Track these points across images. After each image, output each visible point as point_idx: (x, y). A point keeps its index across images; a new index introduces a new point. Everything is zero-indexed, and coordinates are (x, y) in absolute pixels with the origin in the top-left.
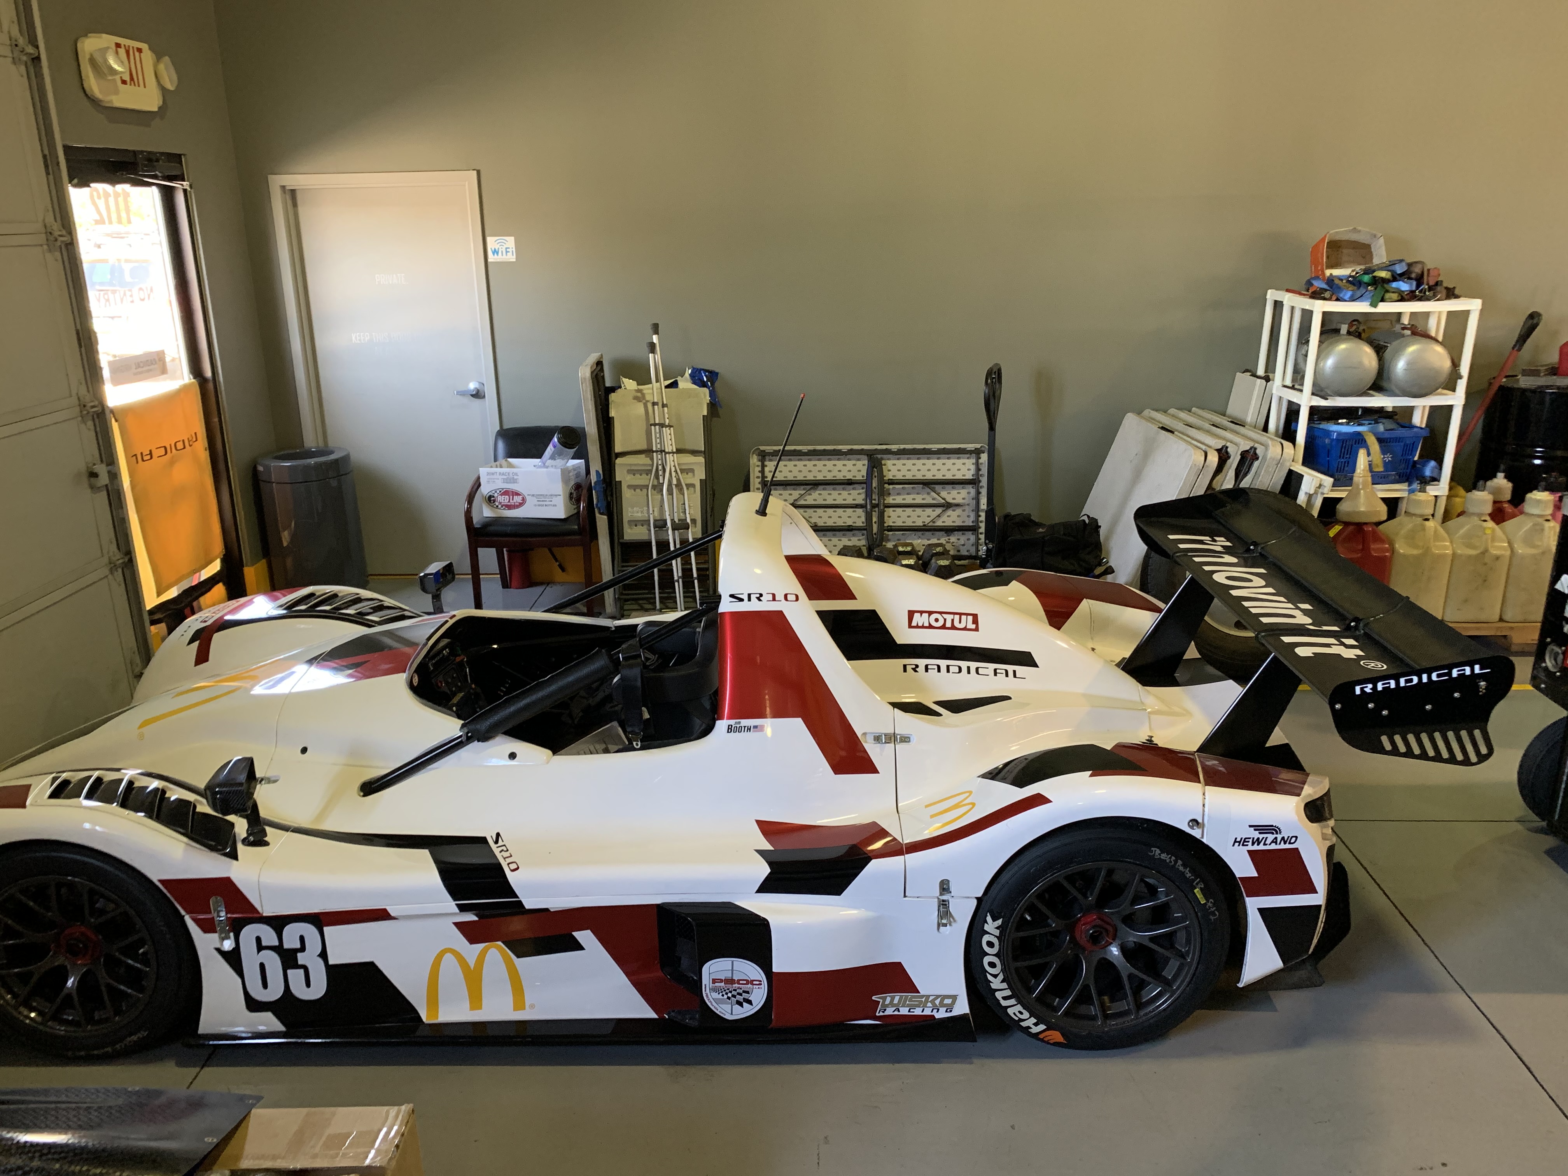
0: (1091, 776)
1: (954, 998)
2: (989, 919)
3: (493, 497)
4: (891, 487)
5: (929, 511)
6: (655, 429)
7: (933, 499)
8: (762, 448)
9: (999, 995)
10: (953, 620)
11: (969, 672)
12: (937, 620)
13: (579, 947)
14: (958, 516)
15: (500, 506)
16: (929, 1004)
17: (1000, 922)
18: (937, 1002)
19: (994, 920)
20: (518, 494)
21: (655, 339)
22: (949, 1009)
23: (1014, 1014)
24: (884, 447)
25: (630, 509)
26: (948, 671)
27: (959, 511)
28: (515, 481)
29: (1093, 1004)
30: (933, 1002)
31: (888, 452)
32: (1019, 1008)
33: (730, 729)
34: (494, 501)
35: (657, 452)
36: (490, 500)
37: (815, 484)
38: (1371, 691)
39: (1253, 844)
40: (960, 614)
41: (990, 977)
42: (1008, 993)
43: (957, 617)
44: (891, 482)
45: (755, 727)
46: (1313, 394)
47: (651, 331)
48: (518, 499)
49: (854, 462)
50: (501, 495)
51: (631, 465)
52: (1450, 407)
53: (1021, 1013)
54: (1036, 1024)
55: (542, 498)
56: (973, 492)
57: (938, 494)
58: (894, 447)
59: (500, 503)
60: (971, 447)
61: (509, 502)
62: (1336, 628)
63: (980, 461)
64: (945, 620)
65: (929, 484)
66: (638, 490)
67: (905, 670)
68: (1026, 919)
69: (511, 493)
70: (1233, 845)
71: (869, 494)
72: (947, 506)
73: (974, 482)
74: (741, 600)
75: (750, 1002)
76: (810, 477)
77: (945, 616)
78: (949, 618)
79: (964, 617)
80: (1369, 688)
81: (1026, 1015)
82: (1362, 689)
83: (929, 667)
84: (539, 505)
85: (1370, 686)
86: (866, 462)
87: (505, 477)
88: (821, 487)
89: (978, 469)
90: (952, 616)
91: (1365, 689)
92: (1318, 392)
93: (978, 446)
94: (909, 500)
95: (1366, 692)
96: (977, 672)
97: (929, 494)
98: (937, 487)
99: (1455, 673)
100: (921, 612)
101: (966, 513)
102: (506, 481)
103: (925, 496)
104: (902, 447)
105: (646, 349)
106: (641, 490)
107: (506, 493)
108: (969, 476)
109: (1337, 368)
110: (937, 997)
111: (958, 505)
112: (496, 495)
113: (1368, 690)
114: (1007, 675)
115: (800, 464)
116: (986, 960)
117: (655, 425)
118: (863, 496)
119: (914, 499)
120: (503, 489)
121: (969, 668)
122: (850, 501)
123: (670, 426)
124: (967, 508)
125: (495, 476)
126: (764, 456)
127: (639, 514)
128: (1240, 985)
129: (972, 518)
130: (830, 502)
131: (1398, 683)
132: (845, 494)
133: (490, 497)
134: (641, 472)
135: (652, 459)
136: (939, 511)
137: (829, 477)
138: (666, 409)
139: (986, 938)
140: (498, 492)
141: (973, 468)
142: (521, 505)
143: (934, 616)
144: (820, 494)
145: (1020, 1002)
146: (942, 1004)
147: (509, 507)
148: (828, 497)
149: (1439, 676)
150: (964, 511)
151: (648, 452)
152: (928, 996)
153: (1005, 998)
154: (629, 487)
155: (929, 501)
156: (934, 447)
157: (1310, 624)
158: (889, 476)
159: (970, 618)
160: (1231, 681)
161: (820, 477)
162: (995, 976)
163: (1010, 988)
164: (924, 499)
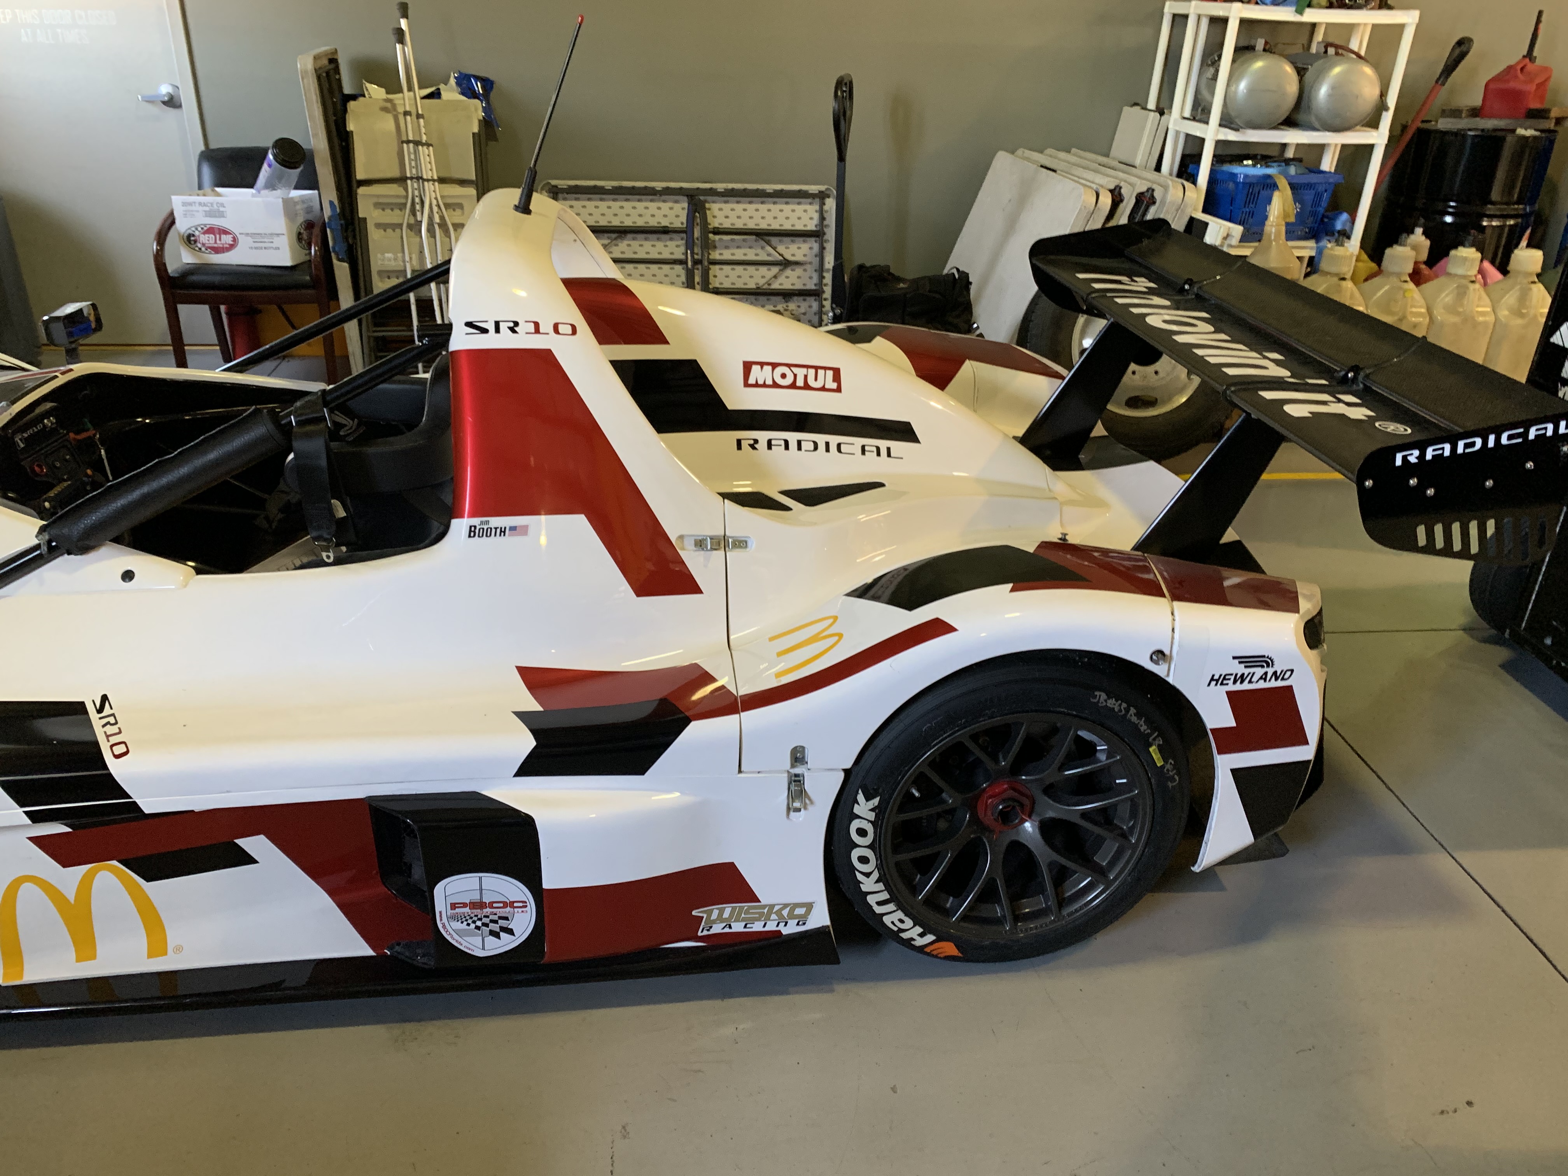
0: (1012, 590)
1: (809, 906)
2: (861, 797)
3: (194, 235)
4: (717, 237)
5: (763, 270)
6: (408, 148)
7: (769, 255)
8: (554, 182)
9: (872, 900)
10: (806, 377)
11: (828, 450)
12: (784, 376)
13: (247, 859)
14: (799, 277)
15: (203, 249)
16: (774, 916)
17: (876, 801)
18: (785, 913)
19: (868, 799)
20: (226, 232)
21: (404, 24)
22: (802, 921)
23: (893, 923)
24: (707, 186)
25: (379, 256)
26: (799, 448)
27: (799, 271)
28: (221, 215)
29: (999, 901)
30: (779, 913)
31: (712, 192)
32: (900, 914)
33: (472, 532)
34: (195, 241)
35: (411, 178)
36: (190, 240)
37: (623, 233)
38: (1416, 461)
39: (1235, 682)
40: (816, 368)
41: (860, 877)
42: (885, 896)
43: (812, 372)
44: (717, 232)
45: (513, 529)
46: (1220, 125)
47: (397, 13)
48: (227, 239)
49: (670, 204)
50: (204, 233)
51: (378, 196)
52: (1370, 148)
53: (902, 921)
54: (922, 935)
55: (260, 239)
56: (816, 247)
57: (774, 249)
58: (720, 187)
59: (204, 245)
60: (813, 189)
61: (216, 243)
62: (1324, 382)
63: (826, 208)
64: (795, 376)
65: (763, 235)
66: (389, 231)
67: (739, 447)
68: (913, 794)
69: (217, 231)
70: (1209, 685)
71: (690, 245)
72: (786, 264)
73: (817, 235)
74: (485, 331)
75: (510, 932)
76: (616, 222)
77: (795, 370)
78: (801, 372)
79: (821, 372)
80: (1413, 456)
81: (909, 923)
82: (1405, 458)
83: (773, 442)
84: (256, 248)
85: (1416, 453)
86: (686, 205)
87: (207, 209)
88: (630, 236)
89: (822, 218)
90: (804, 371)
91: (1409, 458)
92: (1226, 122)
93: (822, 188)
94: (739, 255)
95: (1409, 461)
96: (839, 450)
97: (763, 248)
98: (774, 240)
99: (1532, 434)
100: (762, 364)
101: (808, 274)
102: (209, 214)
103: (759, 251)
104: (730, 186)
105: (393, 38)
106: (394, 230)
107: (210, 230)
108: (811, 226)
109: (1251, 91)
110: (785, 906)
111: (797, 263)
112: (197, 233)
113: (1413, 459)
114: (879, 454)
115: (603, 205)
116: (855, 854)
117: (408, 142)
118: (682, 249)
119: (745, 255)
120: (205, 225)
121: (827, 444)
122: (666, 255)
123: (428, 145)
124: (808, 267)
125: (193, 208)
126: (557, 193)
127: (393, 263)
128: (1196, 869)
129: (815, 279)
130: (641, 255)
131: (1454, 449)
132: (660, 245)
133: (189, 236)
134: (392, 206)
135: (406, 190)
136: (775, 270)
137: (640, 222)
138: (421, 121)
139: (855, 825)
140: (199, 229)
141: (816, 216)
142: (232, 247)
143: (780, 370)
144: (629, 245)
145: (900, 907)
146: (791, 916)
147: (217, 250)
148: (638, 249)
149: (1510, 437)
150: (805, 270)
151: (402, 180)
152: (772, 907)
153: (879, 903)
154: (378, 226)
155: (763, 257)
156: (770, 188)
157: (1289, 377)
158: (714, 223)
159: (830, 374)
160: (1152, 464)
161: (628, 222)
162: (868, 875)
163: (888, 888)
164: (757, 255)
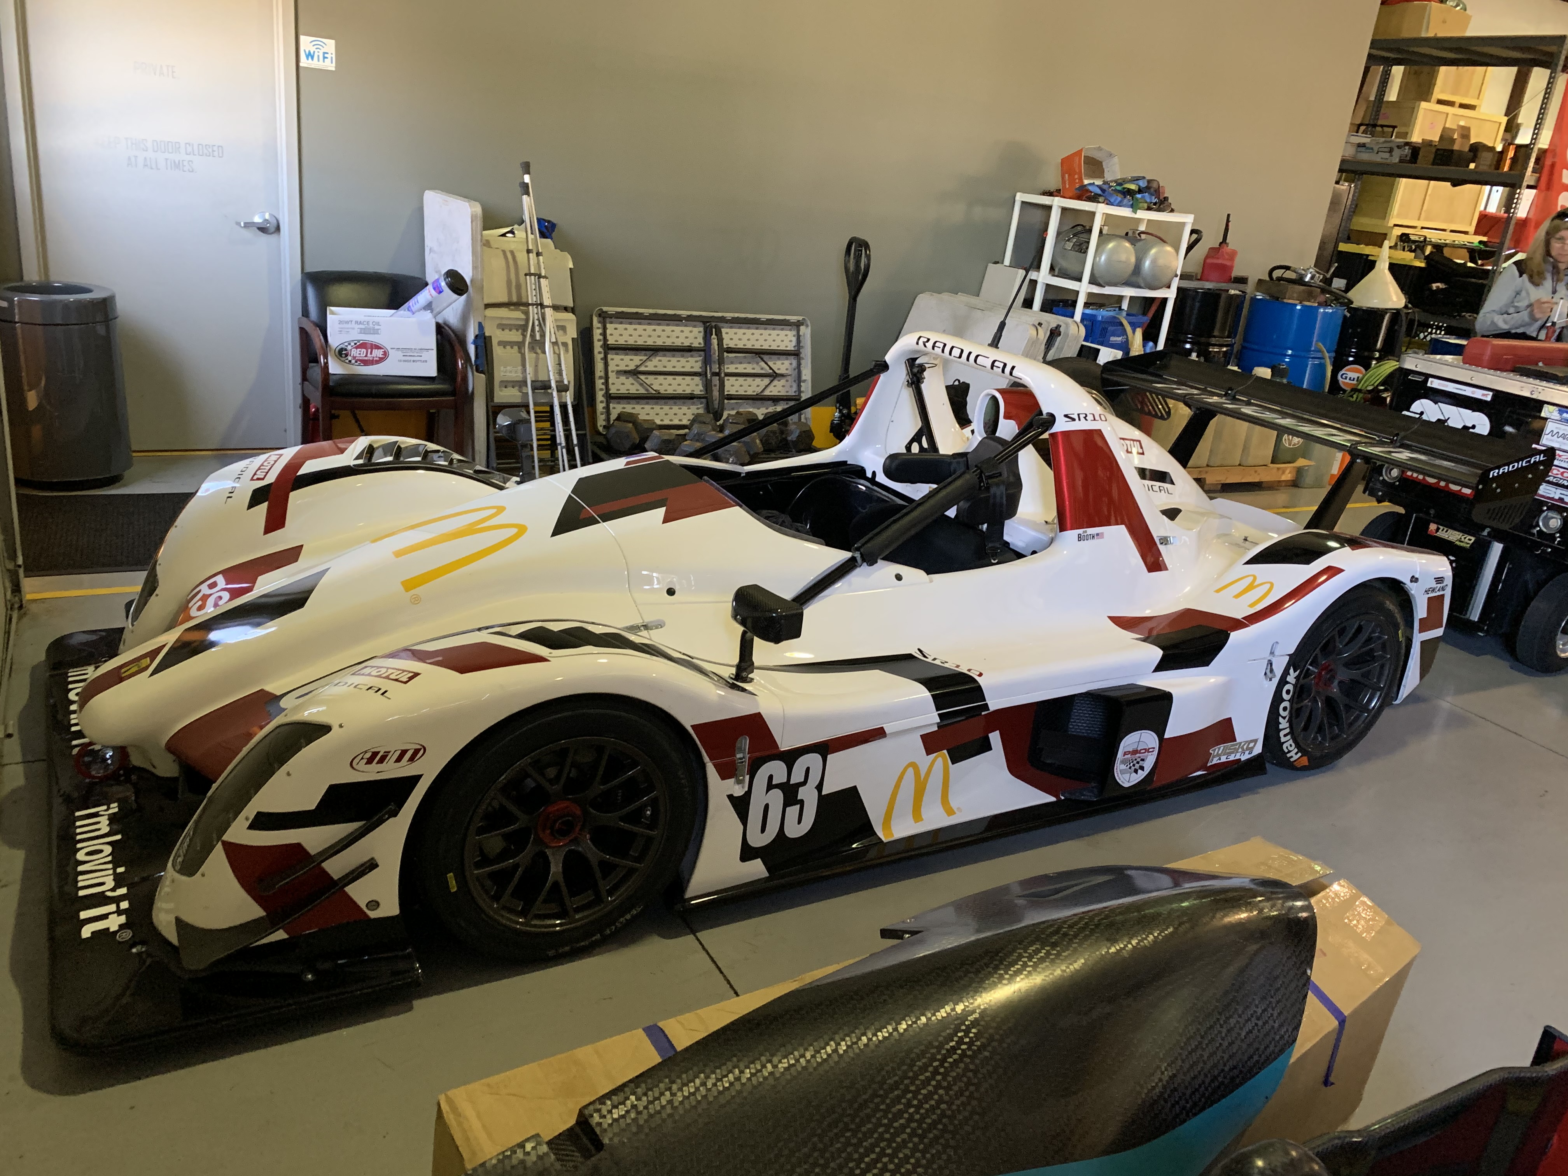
2: (1292, 671)
3: (346, 350)
4: (731, 355)
5: (758, 380)
6: (530, 280)
7: (762, 369)
8: (605, 309)
9: (1282, 734)
11: (1149, 490)
13: (988, 748)
14: (783, 386)
15: (353, 361)
16: (1240, 750)
17: (1297, 673)
18: (1245, 747)
19: (1295, 672)
20: (378, 347)
21: (527, 179)
23: (1287, 747)
24: (720, 314)
25: (502, 368)
27: (783, 381)
28: (376, 332)
30: (1242, 747)
31: (723, 320)
32: (1290, 742)
33: (1080, 538)
34: (346, 355)
35: (533, 305)
36: (342, 353)
37: (654, 350)
39: (1431, 592)
40: (1134, 441)
41: (1281, 720)
42: (1288, 731)
44: (730, 350)
45: (1098, 535)
46: (1090, 283)
47: (520, 171)
48: (378, 353)
49: (690, 328)
50: (357, 348)
51: (502, 318)
53: (1290, 746)
54: (1296, 754)
55: (408, 353)
56: (795, 363)
57: (766, 363)
58: (729, 315)
59: (354, 358)
60: (793, 318)
61: (366, 356)
63: (802, 333)
65: (760, 354)
66: (508, 347)
69: (369, 346)
70: (1423, 594)
71: (707, 361)
72: (774, 376)
73: (796, 354)
74: (1074, 420)
75: (1142, 768)
76: (650, 342)
80: (1496, 473)
81: (1293, 747)
82: (1493, 474)
84: (405, 361)
85: (1497, 471)
86: (702, 329)
87: (363, 327)
88: (661, 353)
89: (799, 341)
92: (1093, 281)
93: (800, 318)
94: (741, 368)
96: (1152, 489)
97: (758, 363)
98: (765, 357)
99: (1533, 460)
101: (789, 384)
102: (363, 331)
103: (755, 366)
104: (736, 315)
105: (519, 189)
106: (512, 348)
107: (363, 345)
108: (791, 347)
110: (1246, 743)
111: (782, 375)
112: (349, 348)
114: (1164, 492)
115: (640, 328)
117: (531, 274)
118: (699, 364)
119: (736, 368)
120: (359, 341)
121: (1148, 486)
122: (687, 369)
123: (545, 277)
124: (789, 378)
125: (349, 326)
126: (604, 318)
127: (513, 375)
128: (1397, 701)
129: (795, 388)
130: (669, 369)
131: (1509, 468)
132: (674, 360)
133: (341, 350)
134: (511, 327)
135: (527, 313)
136: (767, 381)
137: (669, 342)
138: (541, 258)
139: (1286, 688)
140: (352, 344)
141: (794, 339)
142: (381, 360)
144: (660, 361)
146: (1247, 749)
147: (366, 363)
148: (677, 364)
149: (1526, 462)
150: (787, 381)
151: (520, 304)
152: (1241, 743)
153: (1285, 736)
154: (500, 343)
155: (758, 370)
156: (764, 317)
158: (727, 342)
159: (1138, 444)
161: (659, 342)
162: (1284, 718)
164: (753, 369)
